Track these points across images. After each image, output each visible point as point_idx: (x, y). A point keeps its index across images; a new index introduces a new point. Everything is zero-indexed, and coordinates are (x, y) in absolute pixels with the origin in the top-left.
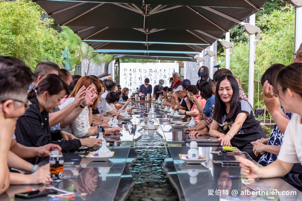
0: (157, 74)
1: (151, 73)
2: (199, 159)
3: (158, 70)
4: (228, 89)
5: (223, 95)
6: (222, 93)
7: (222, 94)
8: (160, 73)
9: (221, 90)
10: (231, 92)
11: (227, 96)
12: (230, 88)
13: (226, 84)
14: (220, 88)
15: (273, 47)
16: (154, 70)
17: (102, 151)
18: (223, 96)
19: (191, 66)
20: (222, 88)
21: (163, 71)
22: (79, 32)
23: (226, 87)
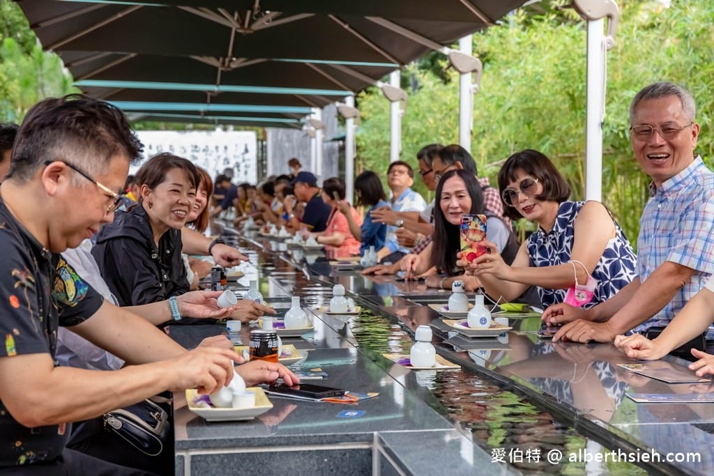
0: (209, 157)
1: (196, 154)
2: (490, 327)
3: (212, 148)
4: (461, 196)
5: (451, 208)
6: (449, 205)
7: (448, 207)
8: (215, 155)
9: (446, 198)
10: (468, 201)
11: (459, 210)
12: (466, 193)
13: (457, 185)
14: (443, 196)
15: (495, 99)
16: (201, 147)
17: (291, 316)
18: (451, 211)
19: (282, 138)
20: (448, 194)
21: (221, 149)
22: (74, 65)
23: (457, 192)
